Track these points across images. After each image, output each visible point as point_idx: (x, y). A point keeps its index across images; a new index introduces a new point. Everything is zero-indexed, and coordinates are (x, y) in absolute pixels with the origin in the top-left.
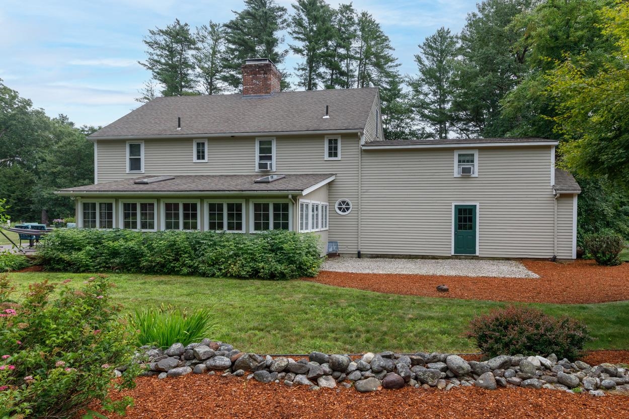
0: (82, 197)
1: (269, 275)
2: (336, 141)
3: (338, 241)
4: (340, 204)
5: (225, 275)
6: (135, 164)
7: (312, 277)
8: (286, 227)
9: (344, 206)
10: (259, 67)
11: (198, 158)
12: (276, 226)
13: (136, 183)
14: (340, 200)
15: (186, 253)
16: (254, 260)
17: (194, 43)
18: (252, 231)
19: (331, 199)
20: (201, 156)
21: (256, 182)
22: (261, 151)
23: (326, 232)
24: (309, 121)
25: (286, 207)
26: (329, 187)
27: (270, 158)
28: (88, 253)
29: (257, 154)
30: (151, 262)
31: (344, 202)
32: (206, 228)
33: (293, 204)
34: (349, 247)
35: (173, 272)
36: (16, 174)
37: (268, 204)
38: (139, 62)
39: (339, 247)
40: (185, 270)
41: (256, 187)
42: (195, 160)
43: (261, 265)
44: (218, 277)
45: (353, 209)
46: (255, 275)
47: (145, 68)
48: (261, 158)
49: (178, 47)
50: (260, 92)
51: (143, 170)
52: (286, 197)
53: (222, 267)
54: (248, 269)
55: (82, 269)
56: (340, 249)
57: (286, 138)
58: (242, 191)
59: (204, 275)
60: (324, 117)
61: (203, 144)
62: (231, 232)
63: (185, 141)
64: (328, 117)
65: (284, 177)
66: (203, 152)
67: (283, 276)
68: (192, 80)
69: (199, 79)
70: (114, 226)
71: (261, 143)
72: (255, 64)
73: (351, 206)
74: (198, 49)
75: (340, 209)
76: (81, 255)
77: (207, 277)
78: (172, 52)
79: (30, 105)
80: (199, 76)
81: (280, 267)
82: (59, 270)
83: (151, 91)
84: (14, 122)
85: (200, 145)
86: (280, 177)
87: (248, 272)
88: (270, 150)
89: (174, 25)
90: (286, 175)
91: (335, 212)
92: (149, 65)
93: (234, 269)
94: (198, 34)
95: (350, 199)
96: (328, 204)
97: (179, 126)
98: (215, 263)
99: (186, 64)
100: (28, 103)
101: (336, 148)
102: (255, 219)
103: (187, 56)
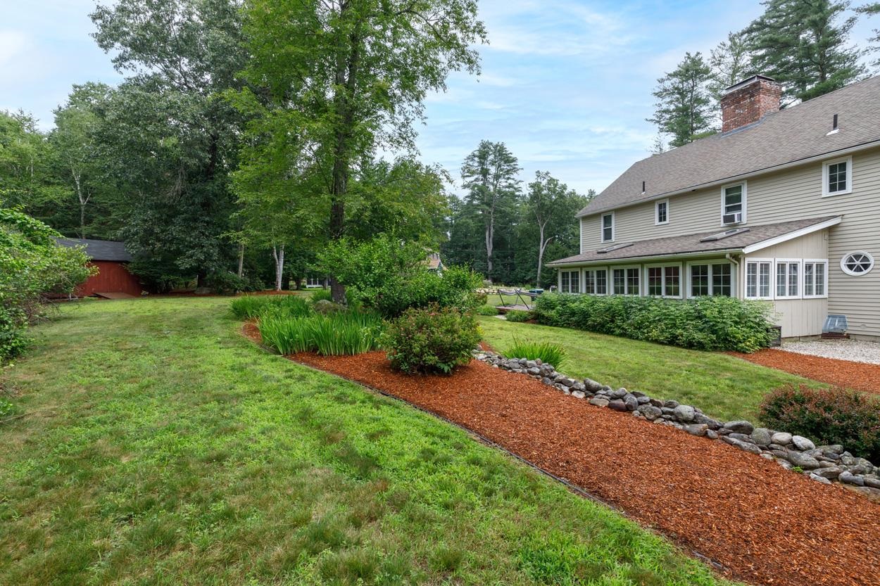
0: (561, 268)
1: (687, 344)
2: (843, 166)
3: (846, 316)
4: (851, 260)
5: (647, 339)
6: (608, 234)
7: (744, 353)
8: (727, 292)
9: (858, 263)
10: (743, 91)
11: (660, 220)
12: (716, 292)
13: (599, 253)
14: (850, 253)
15: (620, 315)
16: (674, 326)
17: (707, 71)
18: (689, 295)
19: (831, 253)
20: (662, 217)
21: (702, 242)
22: (728, 200)
23: (824, 301)
24: (802, 145)
25: (727, 269)
26: (829, 236)
27: (739, 207)
28: (558, 312)
29: (723, 205)
30: (594, 321)
31: (858, 257)
32: (646, 293)
33: (736, 264)
34: (867, 325)
35: (609, 332)
36: (557, 249)
37: (706, 267)
38: (647, 120)
39: (848, 324)
40: (618, 331)
41: (703, 246)
42: (657, 222)
43: (679, 331)
44: (641, 340)
45: (876, 267)
46: (673, 341)
47: (653, 123)
48: (728, 209)
49: (687, 85)
50: (745, 122)
51: (613, 239)
52: (723, 257)
53: (645, 331)
54: (667, 335)
55: (554, 324)
56: (849, 328)
57: (756, 179)
58: (676, 253)
59: (631, 337)
60: (828, 134)
61: (665, 204)
62: (668, 297)
63: (647, 205)
64: (836, 131)
65: (748, 231)
66: (665, 213)
67: (701, 347)
68: (705, 117)
69: (715, 112)
70: (580, 291)
71: (728, 191)
72: (737, 90)
73: (872, 261)
74: (713, 76)
75: (851, 267)
76: (552, 313)
77: (633, 339)
78: (682, 93)
79: (565, 189)
80: (715, 109)
81: (698, 336)
82: (543, 324)
83: (659, 146)
84: (555, 206)
85: (662, 206)
86: (741, 231)
87: (667, 338)
88: (739, 199)
89: (684, 61)
90: (750, 227)
91: (840, 272)
92: (656, 119)
93: (655, 333)
94: (714, 57)
95: (870, 251)
96: (827, 260)
97: (644, 190)
98: (639, 327)
99: (699, 101)
100: (564, 187)
101: (843, 177)
102: (693, 284)
103: (700, 90)
